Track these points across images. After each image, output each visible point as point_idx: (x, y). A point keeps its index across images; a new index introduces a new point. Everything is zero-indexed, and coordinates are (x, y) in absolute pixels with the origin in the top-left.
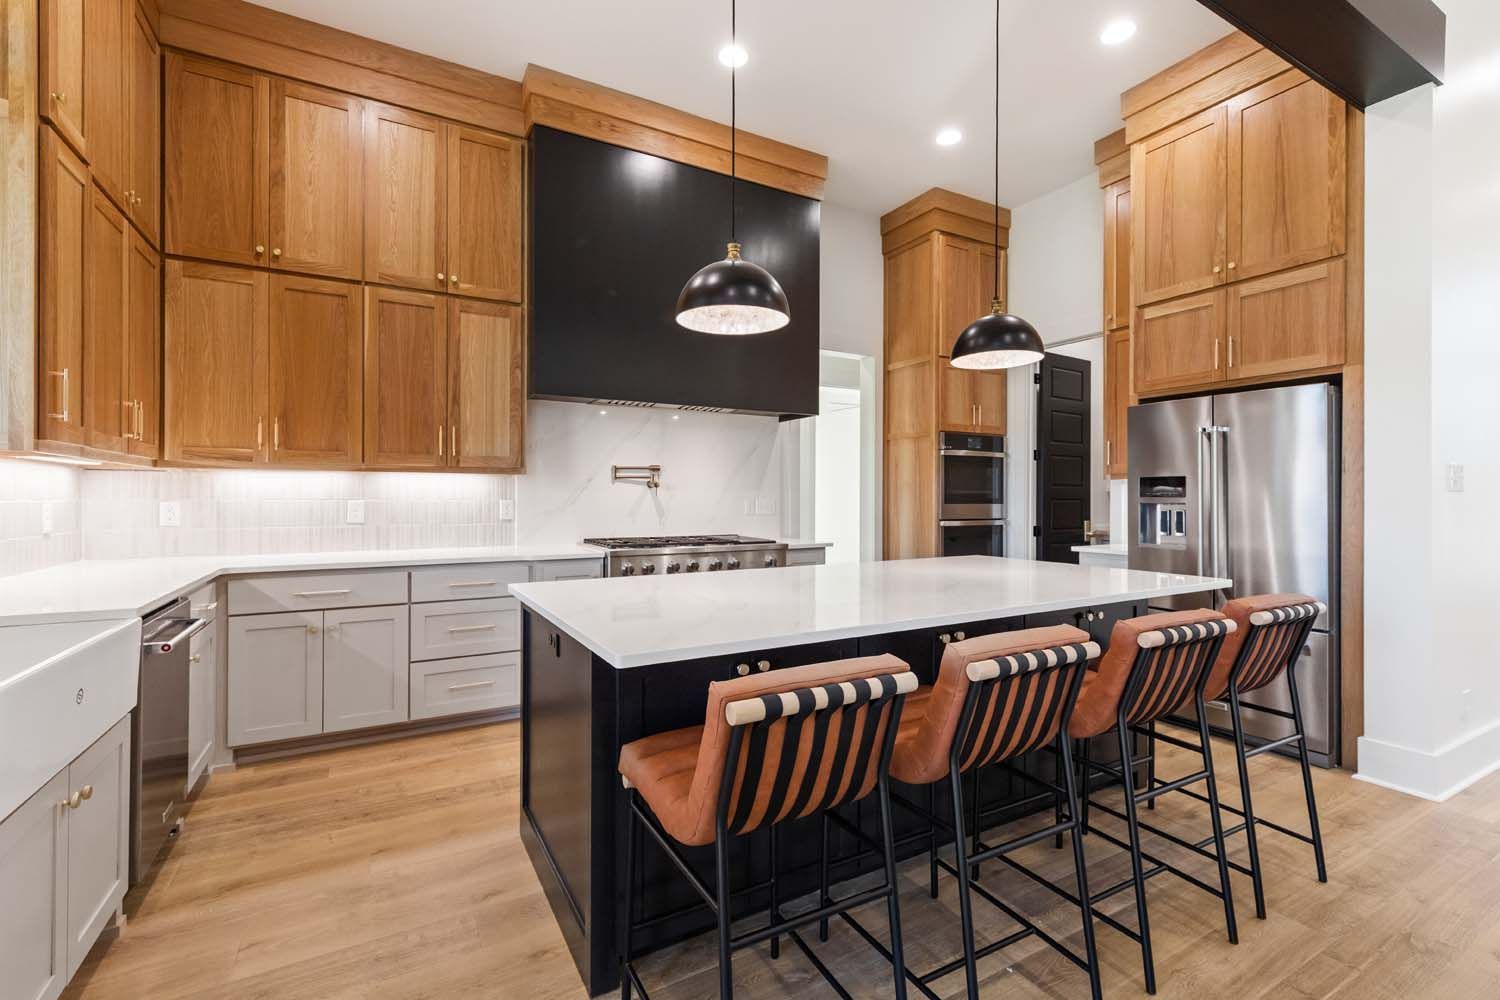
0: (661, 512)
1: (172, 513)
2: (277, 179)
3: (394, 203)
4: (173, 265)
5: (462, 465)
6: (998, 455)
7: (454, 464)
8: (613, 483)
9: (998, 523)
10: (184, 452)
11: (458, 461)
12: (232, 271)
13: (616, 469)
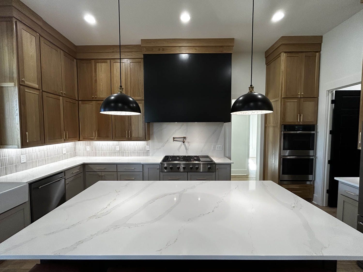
0: (186, 149)
1: (88, 148)
2: (96, 81)
3: (117, 81)
4: (80, 102)
5: (132, 139)
6: (313, 132)
7: (130, 139)
8: (173, 142)
9: (311, 157)
10: (83, 138)
11: (131, 139)
12: (89, 102)
13: (174, 138)
